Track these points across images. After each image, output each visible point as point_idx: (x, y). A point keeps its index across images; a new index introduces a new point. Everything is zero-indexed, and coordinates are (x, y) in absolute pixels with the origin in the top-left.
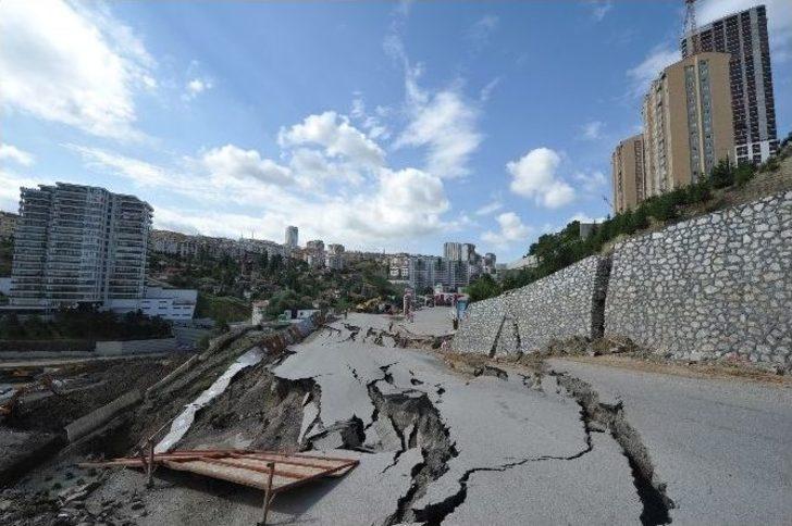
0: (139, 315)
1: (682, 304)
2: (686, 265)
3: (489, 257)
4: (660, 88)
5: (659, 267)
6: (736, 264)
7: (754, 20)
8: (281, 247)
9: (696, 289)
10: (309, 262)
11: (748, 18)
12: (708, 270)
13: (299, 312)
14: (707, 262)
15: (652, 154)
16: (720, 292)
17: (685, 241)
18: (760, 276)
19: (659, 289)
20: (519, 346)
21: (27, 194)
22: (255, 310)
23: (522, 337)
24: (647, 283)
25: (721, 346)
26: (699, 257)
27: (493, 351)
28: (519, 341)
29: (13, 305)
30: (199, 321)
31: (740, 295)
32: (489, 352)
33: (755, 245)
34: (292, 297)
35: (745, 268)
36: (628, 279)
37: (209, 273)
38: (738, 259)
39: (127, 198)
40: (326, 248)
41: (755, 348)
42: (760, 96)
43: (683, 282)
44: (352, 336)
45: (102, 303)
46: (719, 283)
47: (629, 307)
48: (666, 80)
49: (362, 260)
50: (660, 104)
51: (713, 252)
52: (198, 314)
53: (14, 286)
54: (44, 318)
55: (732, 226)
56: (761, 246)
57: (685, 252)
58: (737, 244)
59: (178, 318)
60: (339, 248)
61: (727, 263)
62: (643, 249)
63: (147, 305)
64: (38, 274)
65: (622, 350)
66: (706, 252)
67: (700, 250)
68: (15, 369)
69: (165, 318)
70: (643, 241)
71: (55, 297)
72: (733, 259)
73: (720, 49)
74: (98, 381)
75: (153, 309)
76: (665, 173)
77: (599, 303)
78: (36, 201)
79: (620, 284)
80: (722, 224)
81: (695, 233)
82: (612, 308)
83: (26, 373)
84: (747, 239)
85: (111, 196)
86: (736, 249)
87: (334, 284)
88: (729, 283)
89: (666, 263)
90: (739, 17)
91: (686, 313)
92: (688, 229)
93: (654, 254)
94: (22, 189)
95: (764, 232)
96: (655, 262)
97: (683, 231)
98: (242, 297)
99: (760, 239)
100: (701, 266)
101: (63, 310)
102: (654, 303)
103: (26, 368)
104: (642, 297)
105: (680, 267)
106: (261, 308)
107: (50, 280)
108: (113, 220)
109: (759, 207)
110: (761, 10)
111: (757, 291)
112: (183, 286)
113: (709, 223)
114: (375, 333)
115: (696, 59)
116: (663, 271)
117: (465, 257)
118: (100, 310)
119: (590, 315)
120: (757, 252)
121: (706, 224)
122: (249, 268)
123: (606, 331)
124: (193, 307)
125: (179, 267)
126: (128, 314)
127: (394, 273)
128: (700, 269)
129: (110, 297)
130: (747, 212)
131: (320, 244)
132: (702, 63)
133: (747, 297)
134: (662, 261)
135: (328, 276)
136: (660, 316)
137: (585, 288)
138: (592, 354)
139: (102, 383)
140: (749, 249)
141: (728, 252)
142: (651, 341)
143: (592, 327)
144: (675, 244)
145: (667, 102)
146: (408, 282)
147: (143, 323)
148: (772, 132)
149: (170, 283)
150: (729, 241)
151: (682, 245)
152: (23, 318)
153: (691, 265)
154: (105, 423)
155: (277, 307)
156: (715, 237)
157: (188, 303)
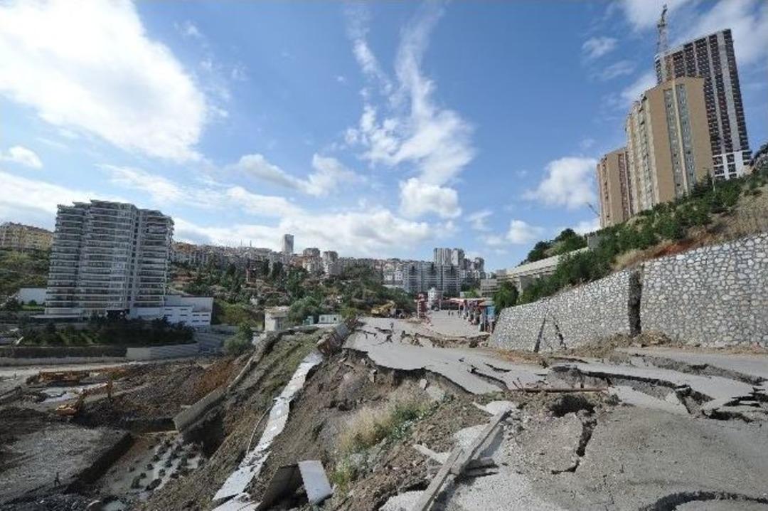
0: (164, 322)
1: (704, 308)
2: (706, 279)
3: (478, 261)
4: (642, 109)
5: (684, 282)
6: (744, 279)
7: (721, 42)
8: (280, 254)
9: (715, 297)
10: (309, 269)
11: (716, 41)
12: (723, 283)
13: (320, 317)
14: (722, 278)
15: (637, 168)
16: (733, 299)
17: (704, 262)
18: (762, 288)
19: (685, 296)
20: (562, 343)
21: (63, 211)
22: (267, 316)
23: (564, 335)
24: (675, 292)
25: (736, 337)
26: (715, 274)
27: (537, 348)
28: (562, 338)
29: (48, 314)
30: (216, 327)
31: (749, 301)
32: (533, 348)
33: (757, 267)
34: (313, 303)
35: (751, 282)
36: (658, 289)
37: (218, 282)
38: (745, 276)
39: (153, 213)
40: (321, 255)
41: (762, 338)
42: (731, 111)
43: (704, 292)
44: (388, 338)
45: (128, 311)
46: (732, 293)
47: (661, 310)
48: (647, 101)
49: (357, 266)
50: (643, 123)
51: (726, 271)
52: (215, 321)
53: (50, 296)
54: (78, 326)
55: (739, 253)
56: (760, 267)
57: (704, 271)
58: (744, 266)
59: (197, 324)
60: (333, 255)
61: (737, 279)
62: (669, 267)
63: (169, 312)
64: (71, 285)
65: (661, 343)
66: (720, 271)
67: (717, 269)
68: (66, 374)
69: (186, 324)
70: (669, 260)
71: (86, 306)
72: (741, 276)
73: (692, 73)
74: (141, 384)
75: (175, 317)
76: (650, 184)
77: (635, 307)
78: (71, 217)
79: (651, 292)
80: (731, 251)
81: (711, 257)
82: (646, 311)
83: (74, 378)
84: (750, 262)
85: (138, 211)
86: (744, 269)
87: (335, 290)
88: (739, 293)
89: (690, 278)
90: (707, 40)
91: (708, 315)
92: (705, 253)
93: (679, 271)
94: (59, 206)
95: (762, 259)
96: (680, 277)
97: (701, 255)
98: (249, 303)
99: (760, 263)
100: (717, 281)
101: (94, 318)
102: (682, 307)
103: (74, 373)
104: (672, 302)
105: (701, 281)
106: (273, 314)
107: (82, 289)
108: (139, 234)
109: (758, 241)
110: (727, 34)
111: (760, 298)
112: (198, 294)
113: (721, 249)
114: (408, 335)
115: (673, 84)
116: (687, 284)
117: (455, 262)
118: (129, 317)
119: (627, 317)
120: (759, 272)
121: (719, 250)
122: (253, 275)
123: (642, 329)
124: (210, 314)
125: (190, 275)
126: (153, 321)
127: (389, 278)
128: (717, 283)
129: (136, 305)
130: (749, 243)
131: (316, 251)
132: (679, 87)
133: (753, 303)
134: (686, 276)
135: (329, 283)
136: (688, 317)
137: (620, 295)
138: (640, 345)
139: (146, 385)
140: (753, 270)
141: (737, 271)
142: (682, 335)
143: (631, 326)
144: (696, 264)
145: (649, 121)
146: (402, 287)
147: (168, 329)
148: (744, 144)
149: (185, 291)
150: (737, 264)
151: (701, 265)
152: (59, 326)
153: (710, 280)
154: (202, 414)
155: (300, 313)
156: (727, 260)
157: (204, 310)
